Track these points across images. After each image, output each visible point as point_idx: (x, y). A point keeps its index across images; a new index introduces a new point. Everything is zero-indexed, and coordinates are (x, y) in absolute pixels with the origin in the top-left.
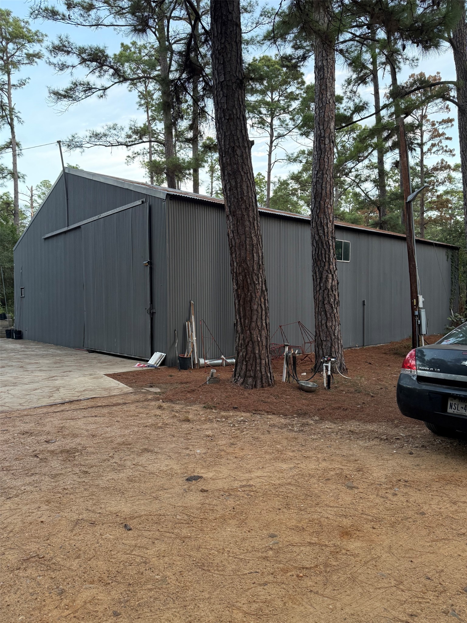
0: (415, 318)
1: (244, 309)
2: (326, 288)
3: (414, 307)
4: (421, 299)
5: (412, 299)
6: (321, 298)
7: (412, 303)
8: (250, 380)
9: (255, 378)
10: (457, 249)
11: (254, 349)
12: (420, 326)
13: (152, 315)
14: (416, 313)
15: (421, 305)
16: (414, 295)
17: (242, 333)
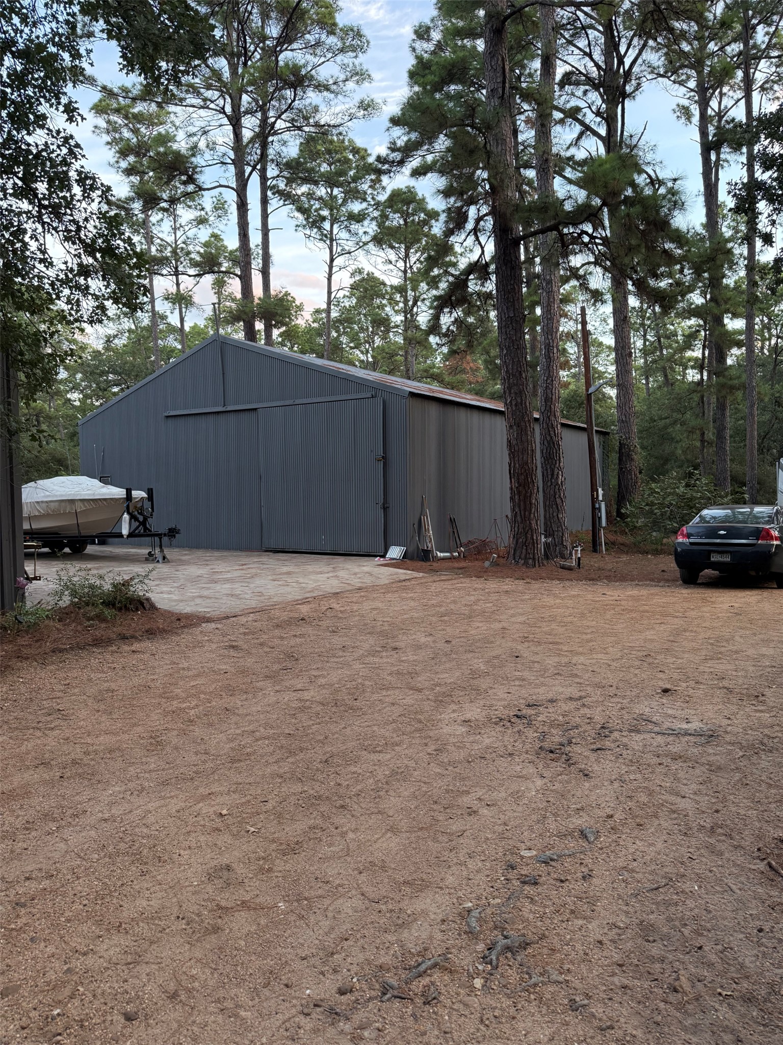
0: (595, 510)
1: (525, 502)
2: (557, 484)
3: (594, 500)
4: (600, 492)
5: (592, 491)
6: (552, 492)
7: (592, 496)
8: (530, 561)
9: (534, 559)
10: (608, 434)
11: (532, 536)
12: (600, 518)
13: (385, 508)
14: (597, 506)
15: (600, 498)
16: (594, 489)
17: (522, 522)
